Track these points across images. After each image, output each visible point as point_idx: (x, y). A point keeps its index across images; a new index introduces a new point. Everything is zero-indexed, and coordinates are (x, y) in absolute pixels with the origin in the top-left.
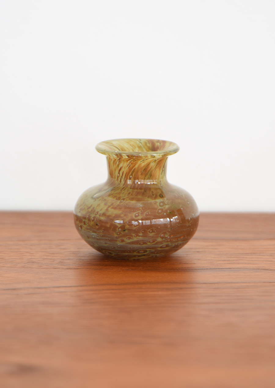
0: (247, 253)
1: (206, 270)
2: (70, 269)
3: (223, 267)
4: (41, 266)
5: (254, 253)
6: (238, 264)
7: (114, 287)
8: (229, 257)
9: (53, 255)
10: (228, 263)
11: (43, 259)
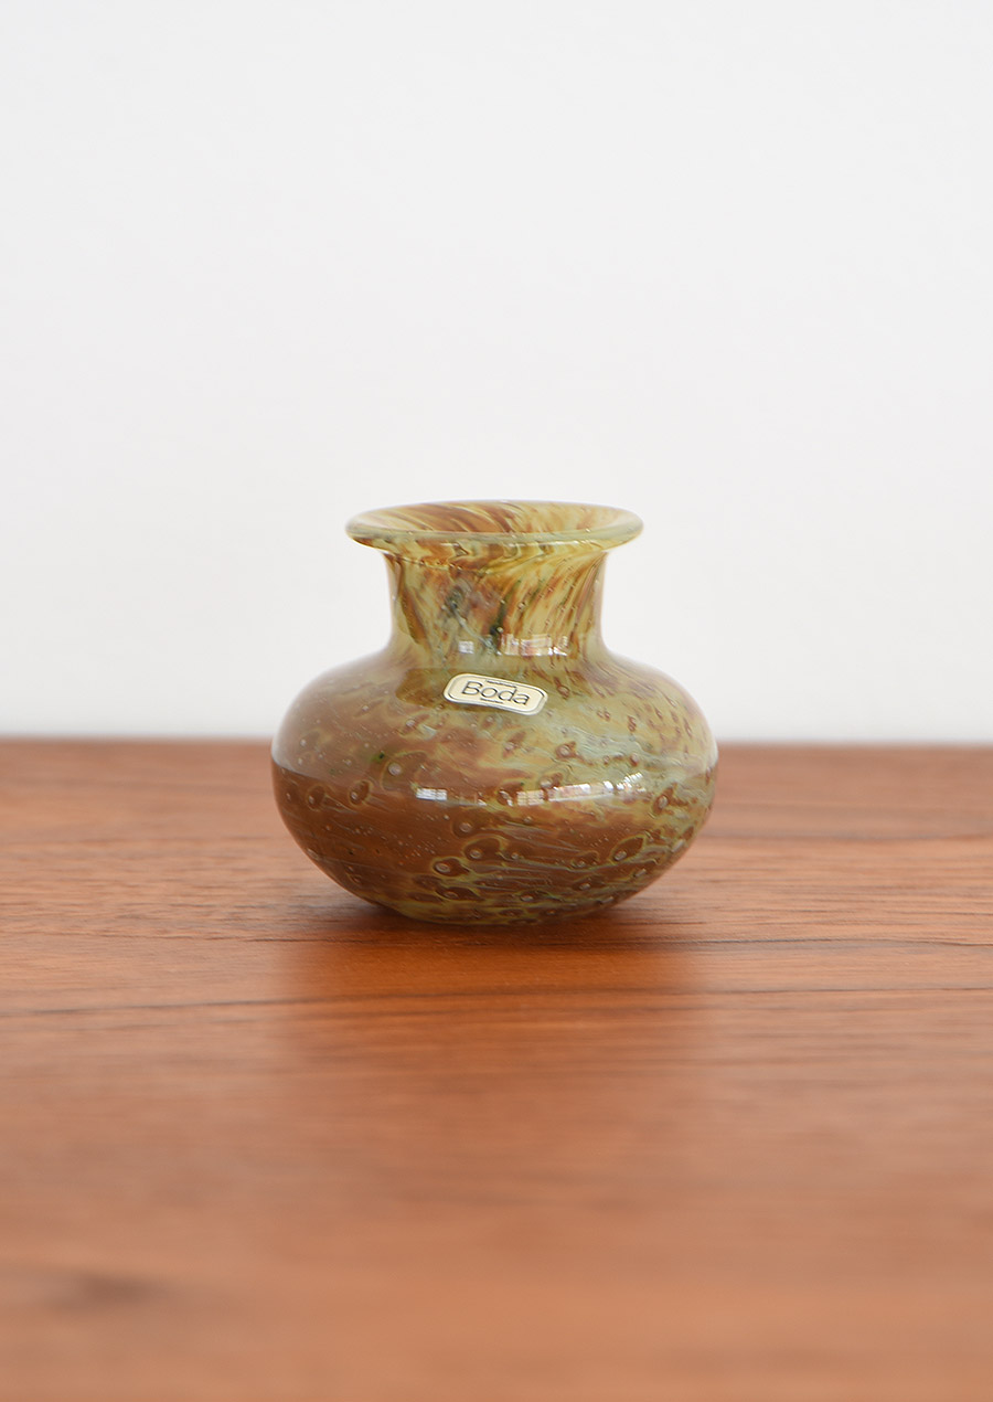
0: (884, 888)
1: (742, 945)
2: (266, 940)
3: (804, 936)
4: (166, 932)
5: (909, 887)
6: (856, 923)
7: (420, 1004)
8: (822, 901)
9: (206, 892)
10: (820, 919)
11: (173, 905)
